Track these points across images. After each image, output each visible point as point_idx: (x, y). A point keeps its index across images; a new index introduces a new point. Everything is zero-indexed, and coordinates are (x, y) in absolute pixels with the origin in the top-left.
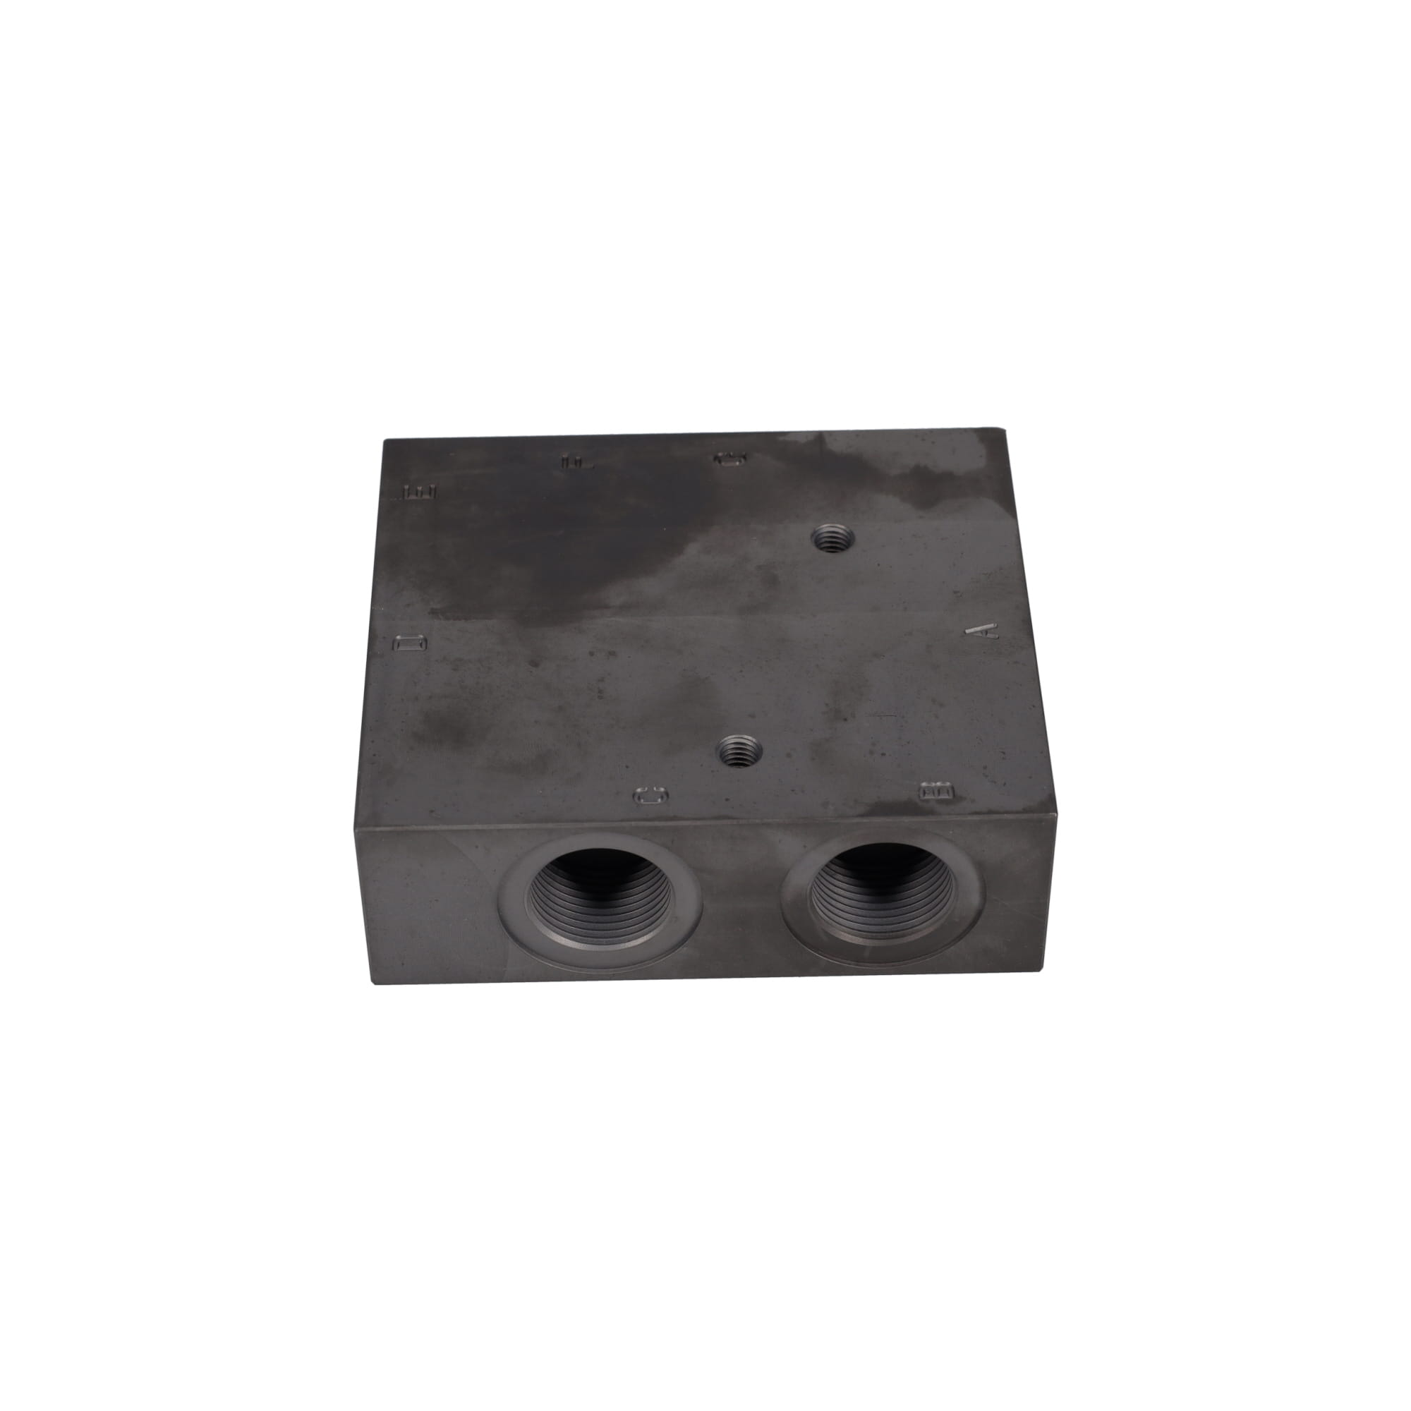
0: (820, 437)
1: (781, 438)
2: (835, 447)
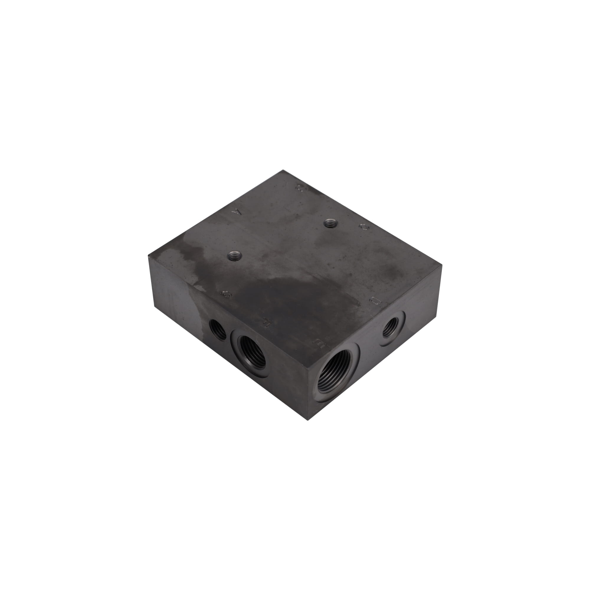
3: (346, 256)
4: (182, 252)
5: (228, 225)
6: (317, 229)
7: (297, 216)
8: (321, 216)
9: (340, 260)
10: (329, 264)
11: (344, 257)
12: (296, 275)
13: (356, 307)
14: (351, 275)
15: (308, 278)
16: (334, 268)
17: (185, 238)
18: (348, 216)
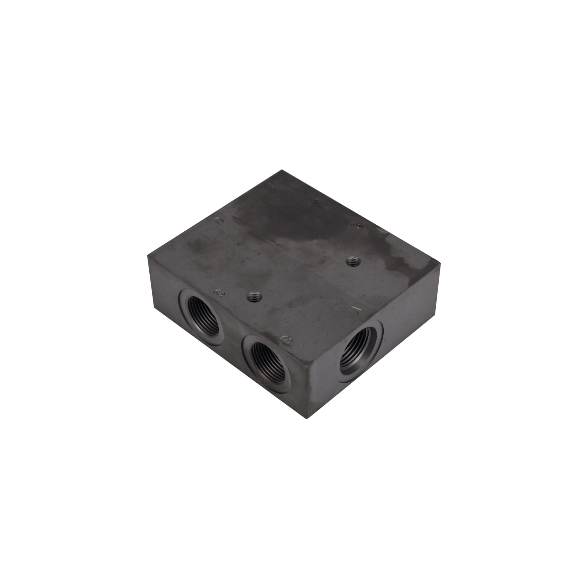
0: (388, 234)
1: (377, 229)
2: (388, 239)
3: (242, 262)
4: (407, 265)
5: (364, 295)
6: (270, 291)
7: (290, 305)
8: (264, 306)
9: (248, 258)
10: (259, 254)
11: (244, 261)
12: (292, 244)
13: (236, 216)
14: (238, 244)
15: (280, 241)
16: (255, 251)
17: (407, 280)
18: (235, 306)
